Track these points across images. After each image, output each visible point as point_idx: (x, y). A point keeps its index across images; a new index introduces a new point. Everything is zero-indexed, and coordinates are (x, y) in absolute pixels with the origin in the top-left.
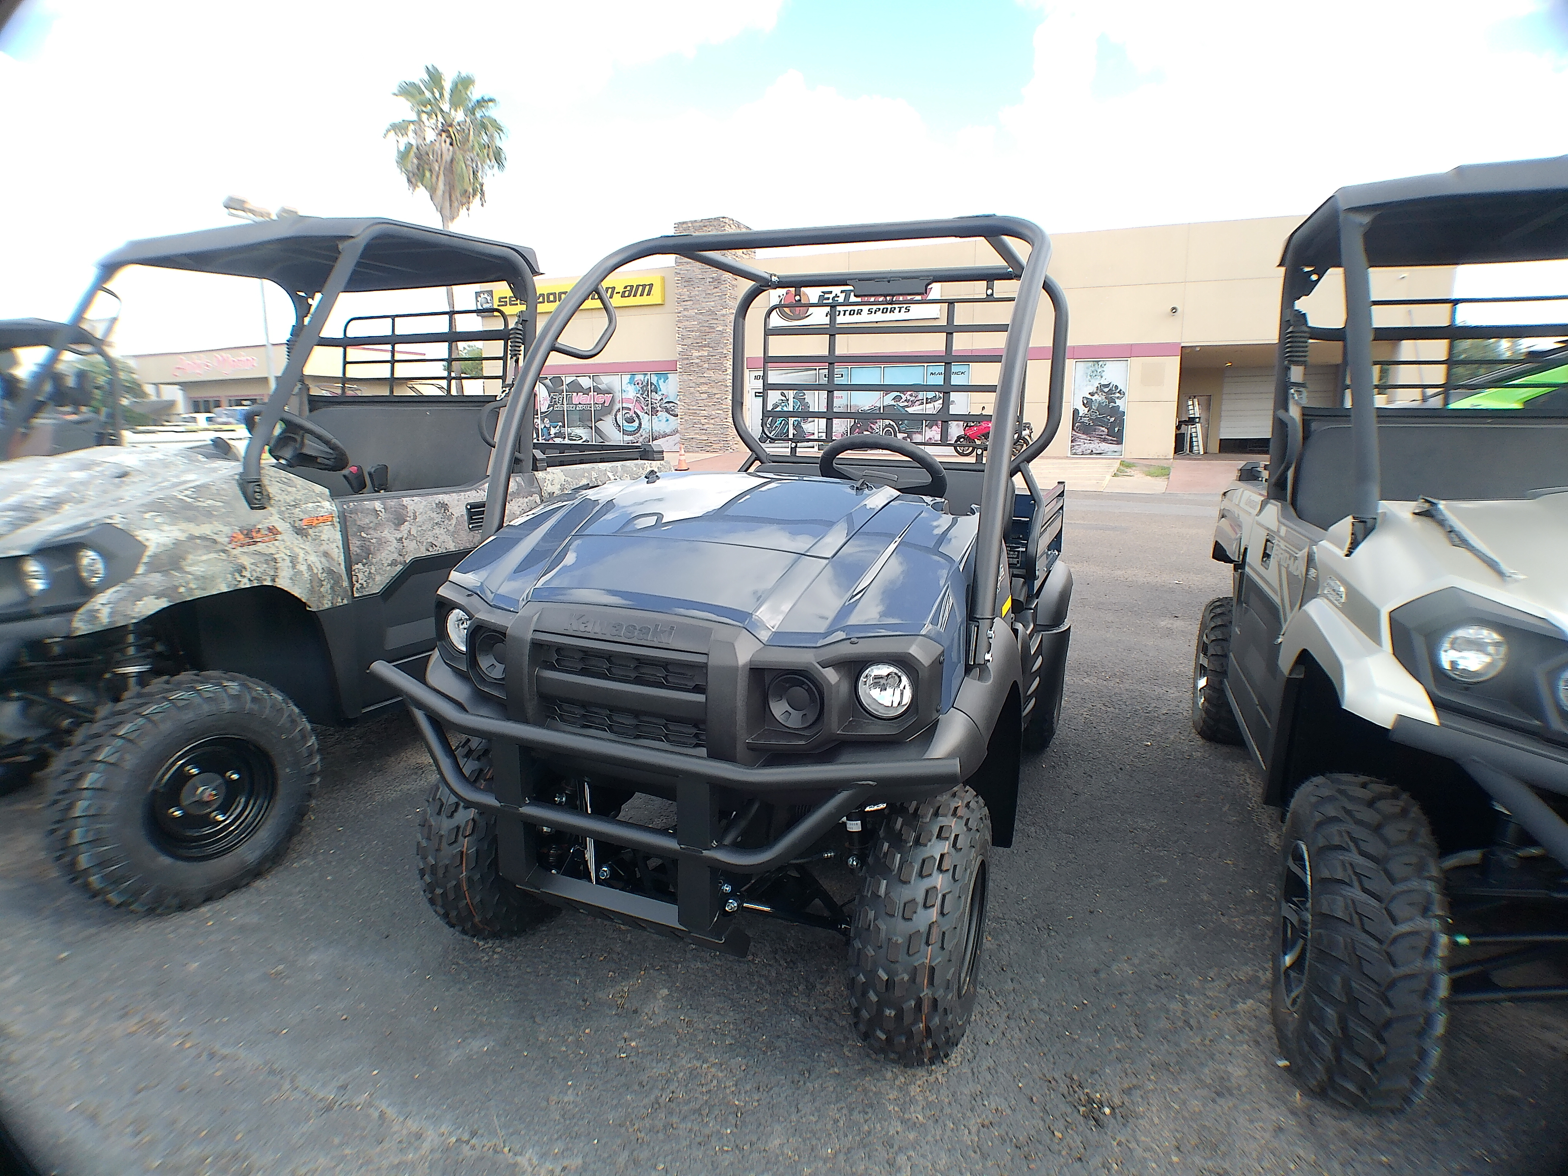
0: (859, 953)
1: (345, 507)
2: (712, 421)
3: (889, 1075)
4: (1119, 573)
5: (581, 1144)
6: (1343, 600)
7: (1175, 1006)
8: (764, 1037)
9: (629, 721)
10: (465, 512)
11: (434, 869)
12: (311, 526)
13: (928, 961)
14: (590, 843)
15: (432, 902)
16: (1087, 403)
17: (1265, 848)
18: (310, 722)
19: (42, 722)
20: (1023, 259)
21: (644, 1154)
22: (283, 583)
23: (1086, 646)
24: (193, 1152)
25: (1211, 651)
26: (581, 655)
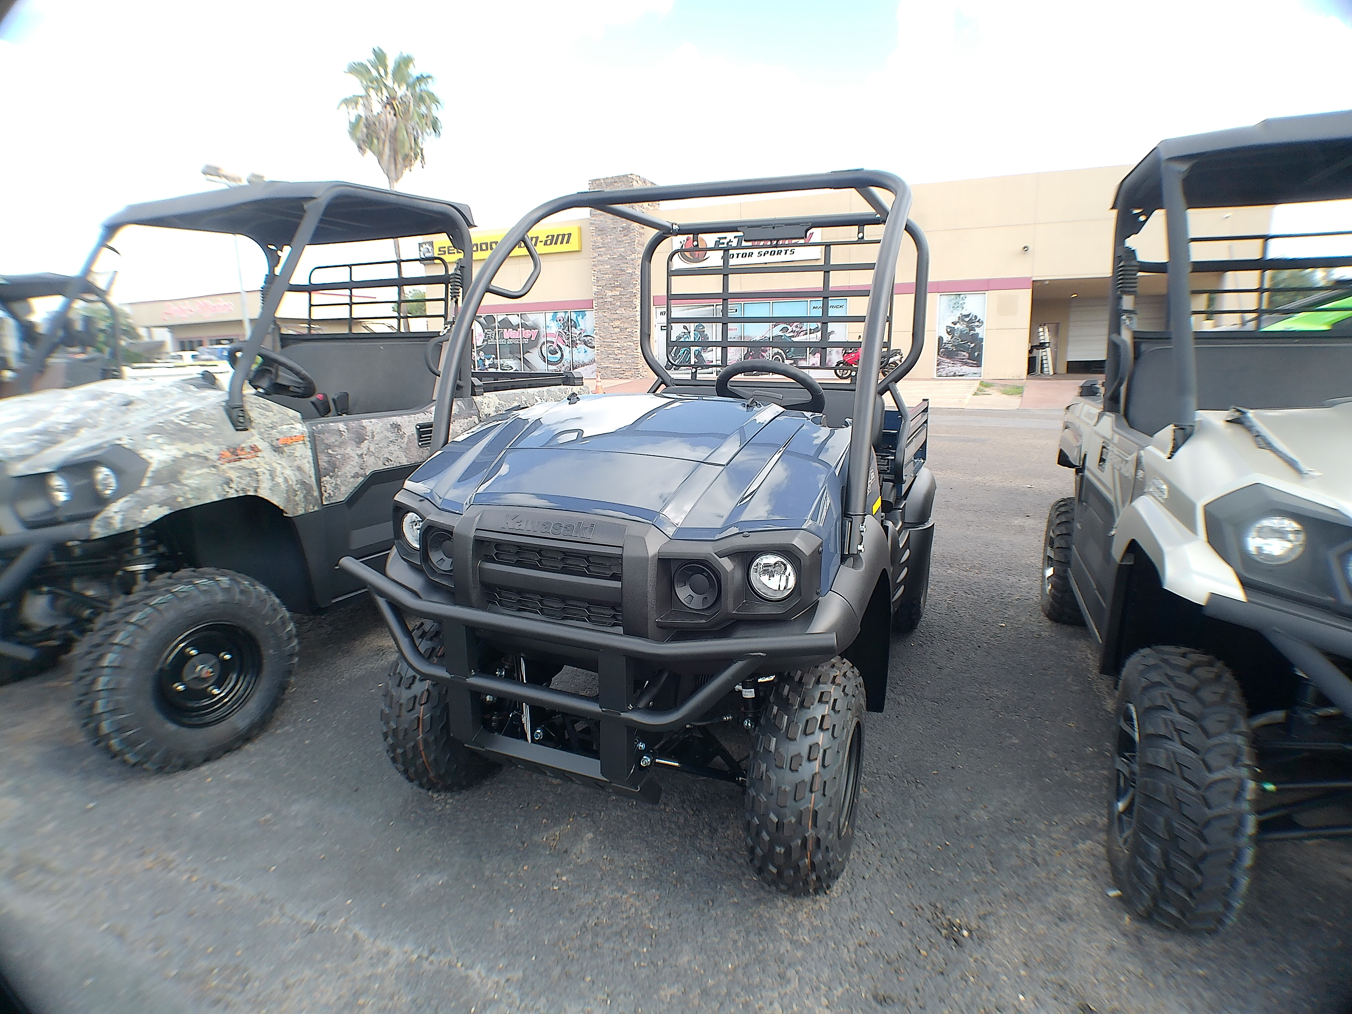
0: (753, 802)
1: (314, 428)
2: (624, 352)
3: (780, 904)
4: (978, 478)
5: (522, 960)
6: (1166, 496)
7: (1025, 847)
8: (675, 873)
9: (557, 605)
10: (415, 431)
11: (395, 731)
12: (286, 445)
13: (811, 806)
14: (526, 710)
15: (394, 760)
16: (951, 331)
17: (1103, 713)
18: (289, 610)
19: (67, 613)
20: (888, 206)
21: (574, 969)
22: (264, 493)
23: (949, 541)
24: (202, 964)
25: (1056, 544)
26: (516, 550)
